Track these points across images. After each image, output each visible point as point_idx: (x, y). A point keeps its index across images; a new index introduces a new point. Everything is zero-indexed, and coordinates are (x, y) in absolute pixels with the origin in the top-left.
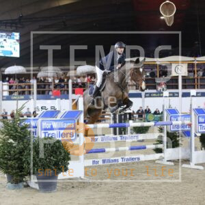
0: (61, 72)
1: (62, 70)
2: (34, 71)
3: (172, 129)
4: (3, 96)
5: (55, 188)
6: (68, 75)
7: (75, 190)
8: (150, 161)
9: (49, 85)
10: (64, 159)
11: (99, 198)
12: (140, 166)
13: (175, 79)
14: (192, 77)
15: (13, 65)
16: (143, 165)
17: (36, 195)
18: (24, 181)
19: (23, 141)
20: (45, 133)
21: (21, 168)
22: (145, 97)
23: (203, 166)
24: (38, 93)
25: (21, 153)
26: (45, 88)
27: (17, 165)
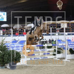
0: (22, 27)
1: (22, 26)
2: (12, 26)
3: (59, 47)
4: (1, 35)
5: (16, 68)
6: (24, 28)
7: (23, 69)
8: (51, 59)
9: (17, 31)
10: (19, 58)
11: (31, 72)
12: (47, 60)
13: (63, 29)
14: (69, 28)
15: (4, 24)
16: (49, 60)
17: (9, 71)
18: (5, 66)
19: (4, 51)
20: (12, 48)
21: (3, 61)
22: (52, 35)
23: (70, 60)
24: (13, 34)
25: (3, 56)
26: (16, 32)
27: (2, 60)
